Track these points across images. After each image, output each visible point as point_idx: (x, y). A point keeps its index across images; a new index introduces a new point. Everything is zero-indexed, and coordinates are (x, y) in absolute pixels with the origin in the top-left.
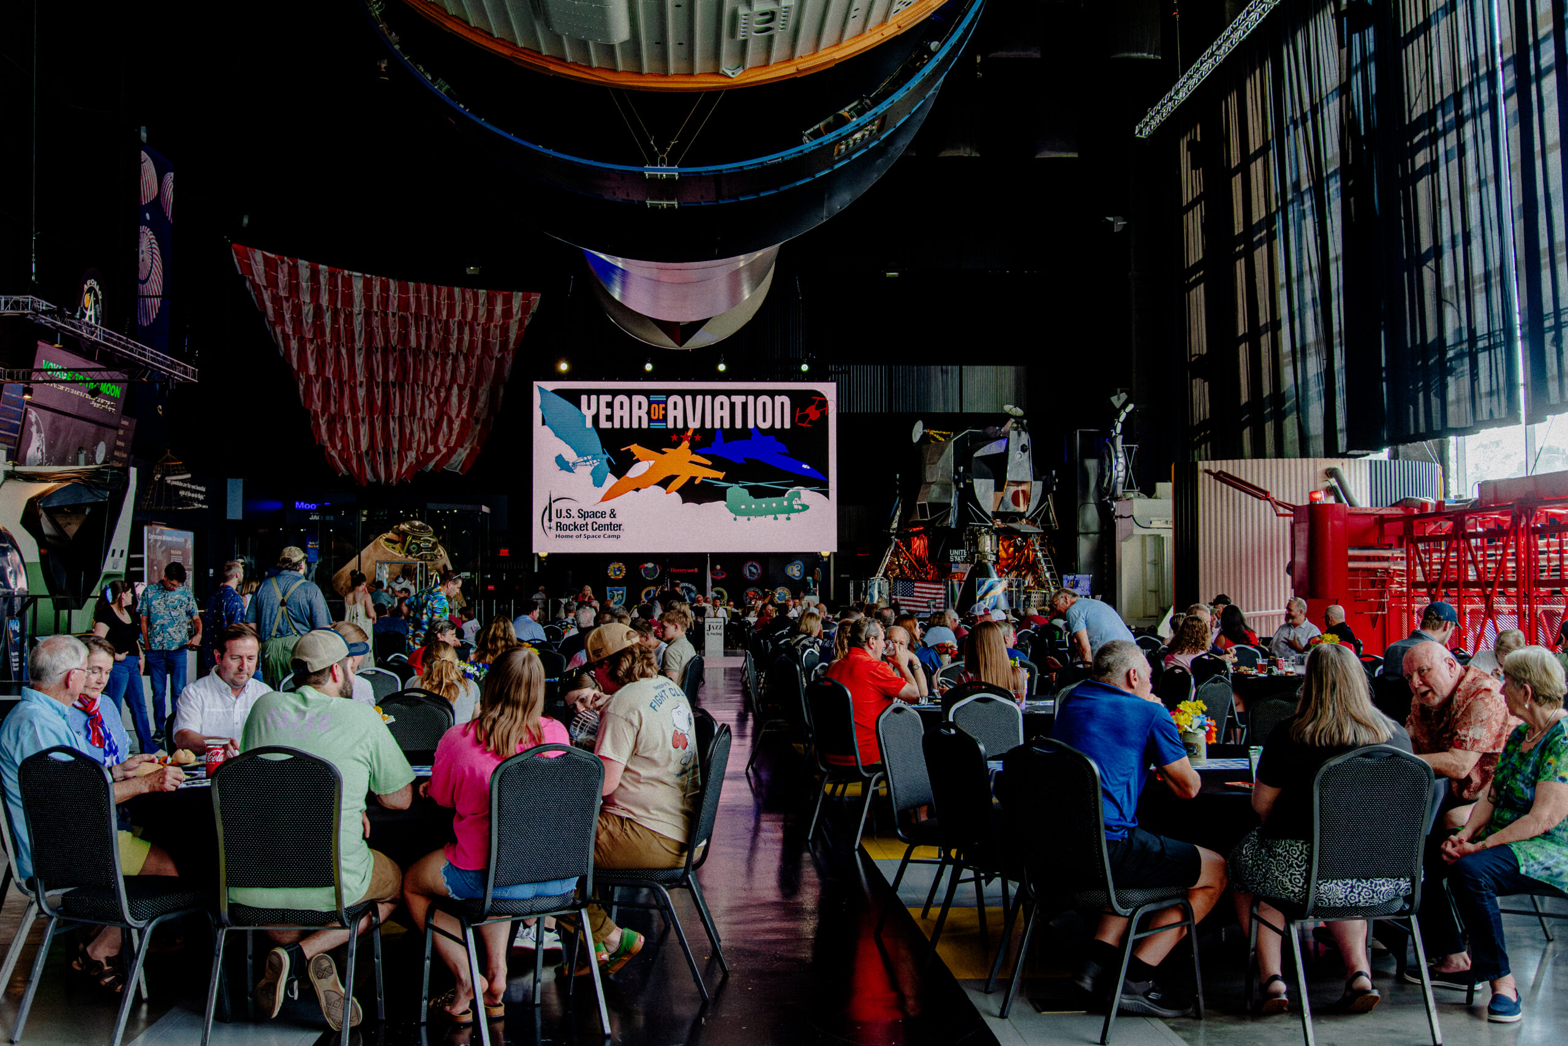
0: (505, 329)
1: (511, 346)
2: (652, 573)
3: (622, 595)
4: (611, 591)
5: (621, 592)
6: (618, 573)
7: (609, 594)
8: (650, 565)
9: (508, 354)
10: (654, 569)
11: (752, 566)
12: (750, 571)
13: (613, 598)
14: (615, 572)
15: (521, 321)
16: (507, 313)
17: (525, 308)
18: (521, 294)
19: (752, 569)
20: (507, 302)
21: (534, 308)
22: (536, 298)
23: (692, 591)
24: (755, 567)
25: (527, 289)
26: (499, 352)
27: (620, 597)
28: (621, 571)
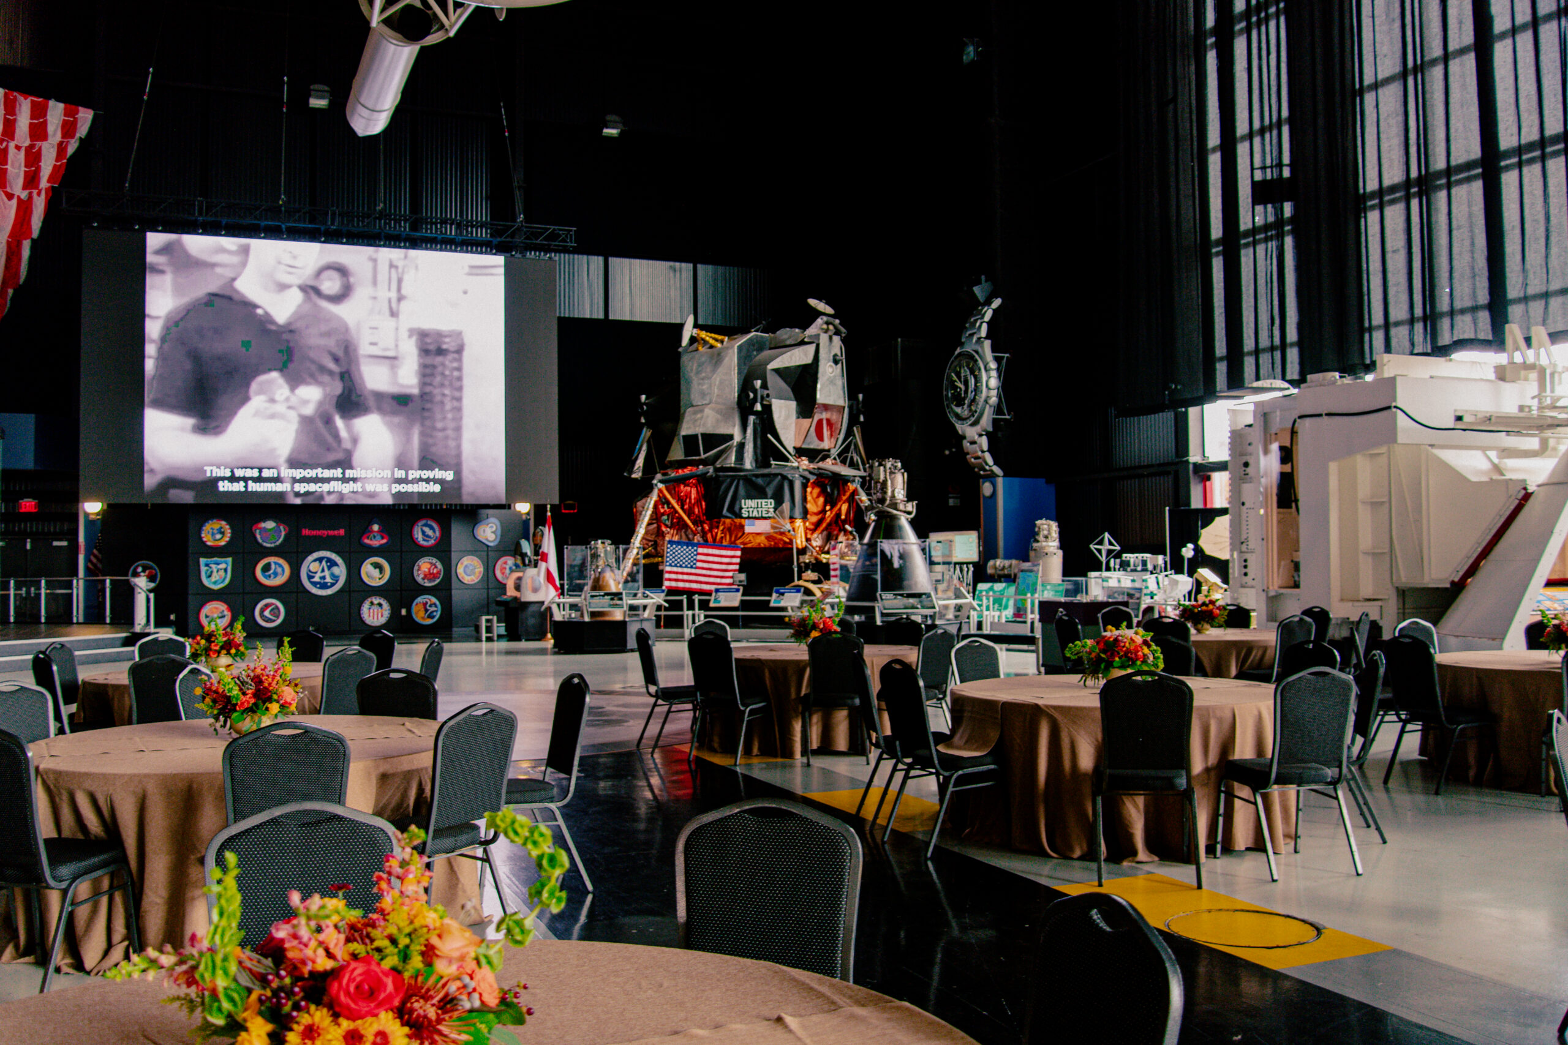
0: (33, 158)
1: (44, 184)
2: (273, 538)
3: (226, 570)
4: (207, 565)
5: (223, 566)
6: (218, 536)
7: (203, 569)
8: (270, 525)
9: (39, 194)
10: (277, 531)
11: (426, 525)
12: (424, 533)
13: (210, 576)
14: (213, 534)
15: (61, 148)
16: (38, 132)
17: (68, 129)
18: (61, 106)
19: (426, 529)
20: (39, 113)
21: (83, 130)
22: (85, 117)
23: (336, 564)
24: (432, 528)
25: (73, 101)
26: (24, 188)
27: (222, 573)
28: (223, 533)
